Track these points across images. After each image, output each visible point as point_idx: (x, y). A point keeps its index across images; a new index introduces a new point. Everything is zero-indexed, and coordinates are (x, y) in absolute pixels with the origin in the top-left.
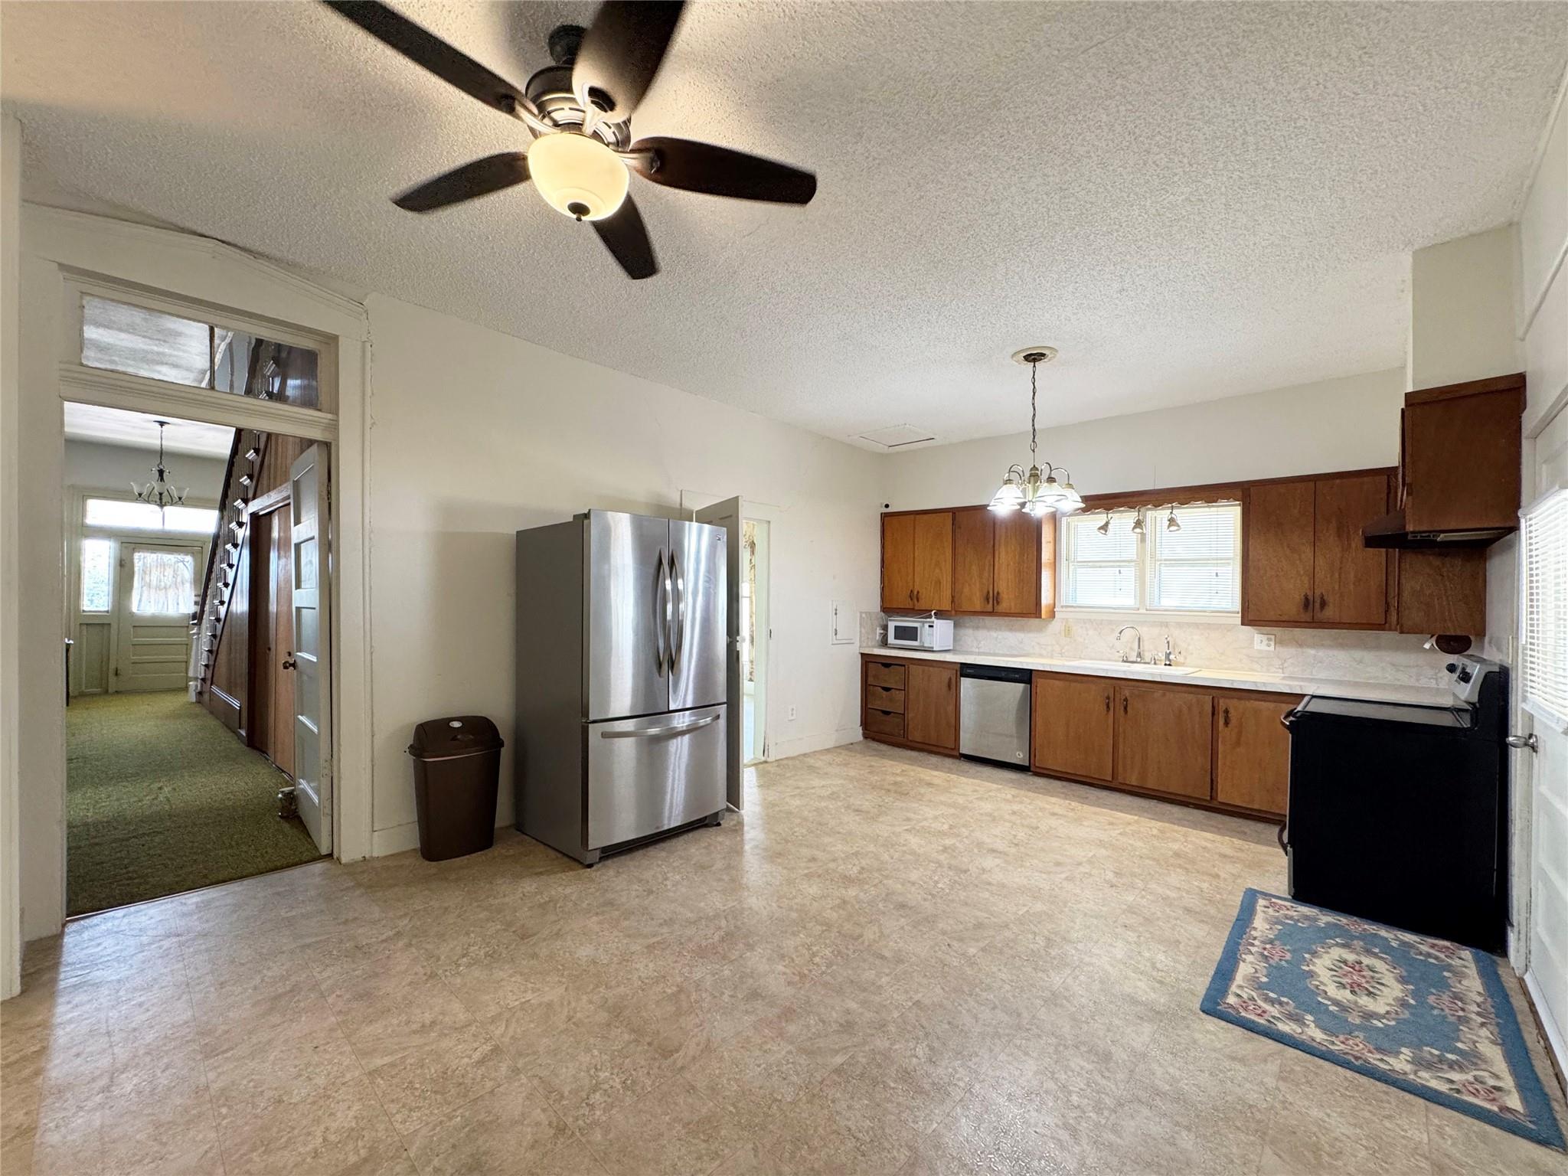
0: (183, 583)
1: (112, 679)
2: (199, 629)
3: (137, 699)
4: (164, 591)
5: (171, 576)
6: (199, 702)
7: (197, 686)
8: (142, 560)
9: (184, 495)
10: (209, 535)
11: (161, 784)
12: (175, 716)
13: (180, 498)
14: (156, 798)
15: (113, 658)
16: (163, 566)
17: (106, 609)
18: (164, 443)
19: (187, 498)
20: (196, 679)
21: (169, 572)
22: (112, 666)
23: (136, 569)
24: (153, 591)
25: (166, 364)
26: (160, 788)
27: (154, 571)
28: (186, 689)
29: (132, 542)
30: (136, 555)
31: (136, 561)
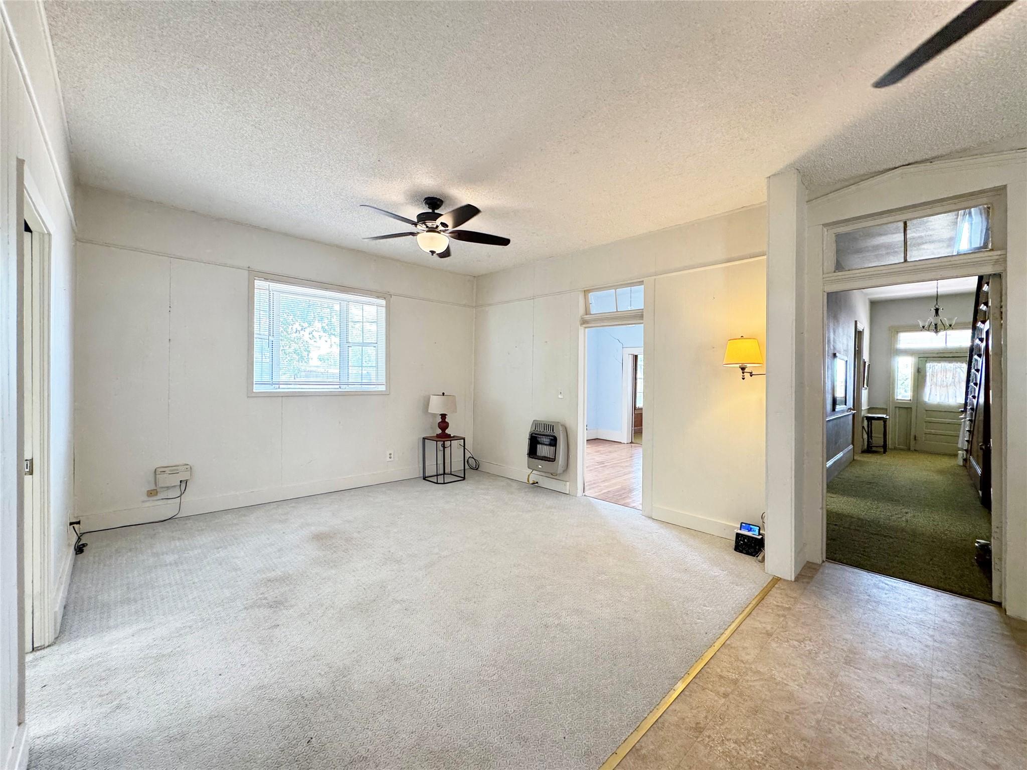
0: (960, 382)
1: (912, 442)
2: (966, 414)
3: (922, 456)
4: (946, 388)
5: (951, 378)
6: (964, 466)
7: (963, 454)
8: (932, 368)
9: (953, 323)
10: (966, 348)
11: (909, 511)
12: (941, 472)
13: (950, 325)
14: (901, 518)
15: (913, 430)
16: (946, 371)
17: (909, 399)
18: (939, 290)
19: (956, 323)
20: (962, 449)
21: (950, 375)
22: (913, 434)
23: (928, 374)
24: (938, 388)
25: (926, 243)
26: (907, 513)
27: (939, 375)
28: (956, 455)
29: (925, 357)
30: (928, 365)
31: (928, 369)
